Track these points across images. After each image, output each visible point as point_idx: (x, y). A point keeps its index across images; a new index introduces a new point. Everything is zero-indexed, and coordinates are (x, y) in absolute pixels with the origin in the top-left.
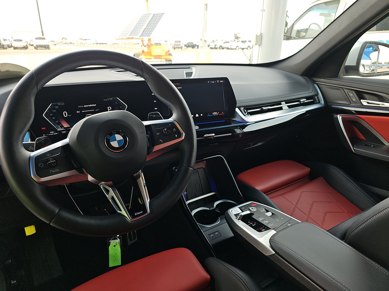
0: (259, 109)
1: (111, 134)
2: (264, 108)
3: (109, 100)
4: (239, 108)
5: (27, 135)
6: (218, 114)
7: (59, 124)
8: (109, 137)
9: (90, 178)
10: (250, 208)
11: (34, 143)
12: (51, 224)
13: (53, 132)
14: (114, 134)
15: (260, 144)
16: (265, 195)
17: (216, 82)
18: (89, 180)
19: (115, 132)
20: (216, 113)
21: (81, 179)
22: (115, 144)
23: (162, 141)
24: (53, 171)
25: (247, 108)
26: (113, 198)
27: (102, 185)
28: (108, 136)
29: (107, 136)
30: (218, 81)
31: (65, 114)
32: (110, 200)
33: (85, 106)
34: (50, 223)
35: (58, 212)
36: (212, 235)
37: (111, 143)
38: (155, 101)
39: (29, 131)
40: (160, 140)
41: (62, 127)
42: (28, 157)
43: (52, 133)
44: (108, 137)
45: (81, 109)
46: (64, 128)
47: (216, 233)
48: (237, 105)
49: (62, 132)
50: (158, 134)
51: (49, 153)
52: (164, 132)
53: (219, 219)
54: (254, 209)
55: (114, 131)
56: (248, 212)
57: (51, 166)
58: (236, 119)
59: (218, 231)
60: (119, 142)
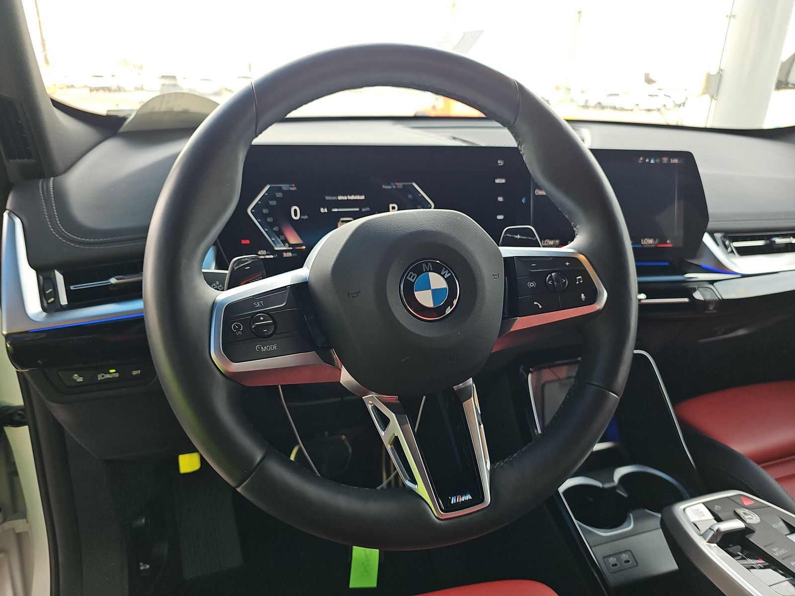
0: (760, 243)
1: (419, 271)
2: (778, 241)
3: (394, 187)
4: (712, 234)
5: (211, 255)
6: (656, 245)
7: (280, 233)
8: (413, 279)
9: (345, 377)
10: (740, 512)
11: (227, 274)
12: (239, 490)
13: (264, 252)
14: (426, 271)
15: (741, 332)
16: (759, 468)
17: (661, 161)
18: (341, 382)
19: (430, 264)
20: (651, 241)
21: (323, 375)
22: (425, 298)
23: (540, 307)
24: (264, 348)
25: (732, 235)
26: (396, 442)
27: (371, 400)
28: (411, 275)
29: (409, 273)
30: (665, 160)
31: (295, 212)
32: (389, 447)
33: (340, 198)
34: (238, 486)
35: (260, 462)
36: (612, 560)
37: (415, 293)
38: (500, 199)
39: (215, 244)
40: (535, 303)
41: (285, 241)
42: (211, 302)
43: (263, 255)
44: (410, 277)
45: (330, 205)
46: (290, 245)
47: (625, 557)
48: (711, 225)
49: (285, 254)
50: (532, 285)
51: (259, 300)
52: (549, 281)
53: (630, 518)
54: (753, 519)
55: (427, 264)
56: (737, 524)
57: (259, 335)
58: (703, 262)
59: (630, 551)
60: (436, 293)
